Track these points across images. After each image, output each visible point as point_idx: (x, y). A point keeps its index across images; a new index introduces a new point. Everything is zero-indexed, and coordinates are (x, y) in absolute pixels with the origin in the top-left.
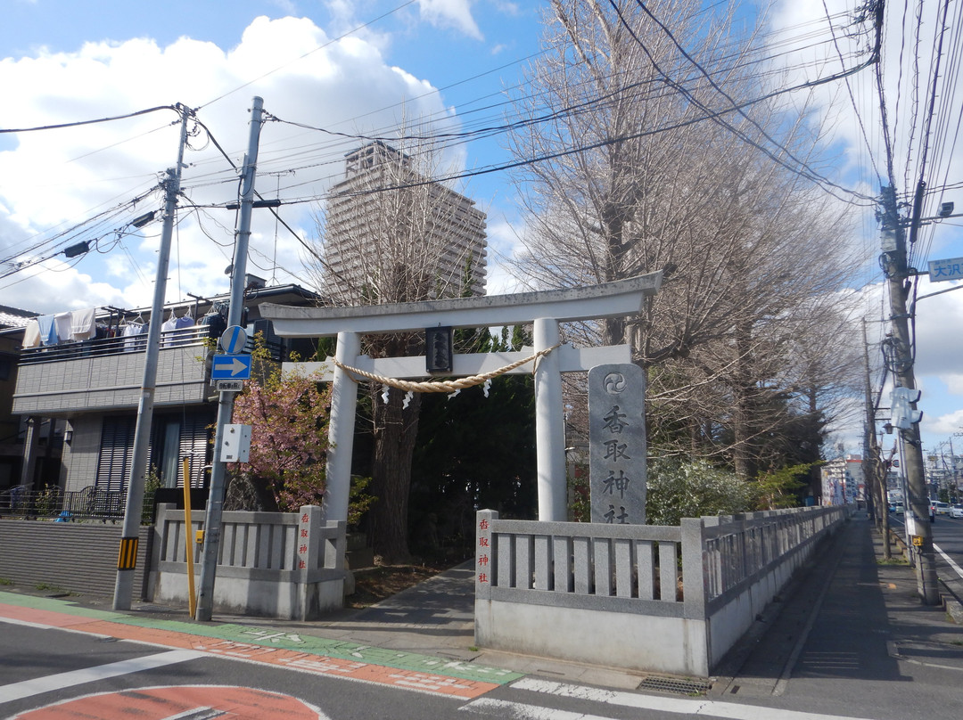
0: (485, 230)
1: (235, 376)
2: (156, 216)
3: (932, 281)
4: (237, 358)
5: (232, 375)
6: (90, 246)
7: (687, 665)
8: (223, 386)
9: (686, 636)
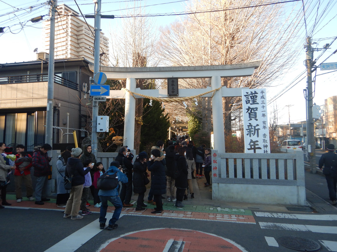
0: (108, 45)
1: (102, 95)
2: (44, 18)
3: (321, 70)
4: (103, 87)
5: (101, 94)
6: (4, 30)
7: (298, 202)
8: (96, 99)
9: (298, 191)
